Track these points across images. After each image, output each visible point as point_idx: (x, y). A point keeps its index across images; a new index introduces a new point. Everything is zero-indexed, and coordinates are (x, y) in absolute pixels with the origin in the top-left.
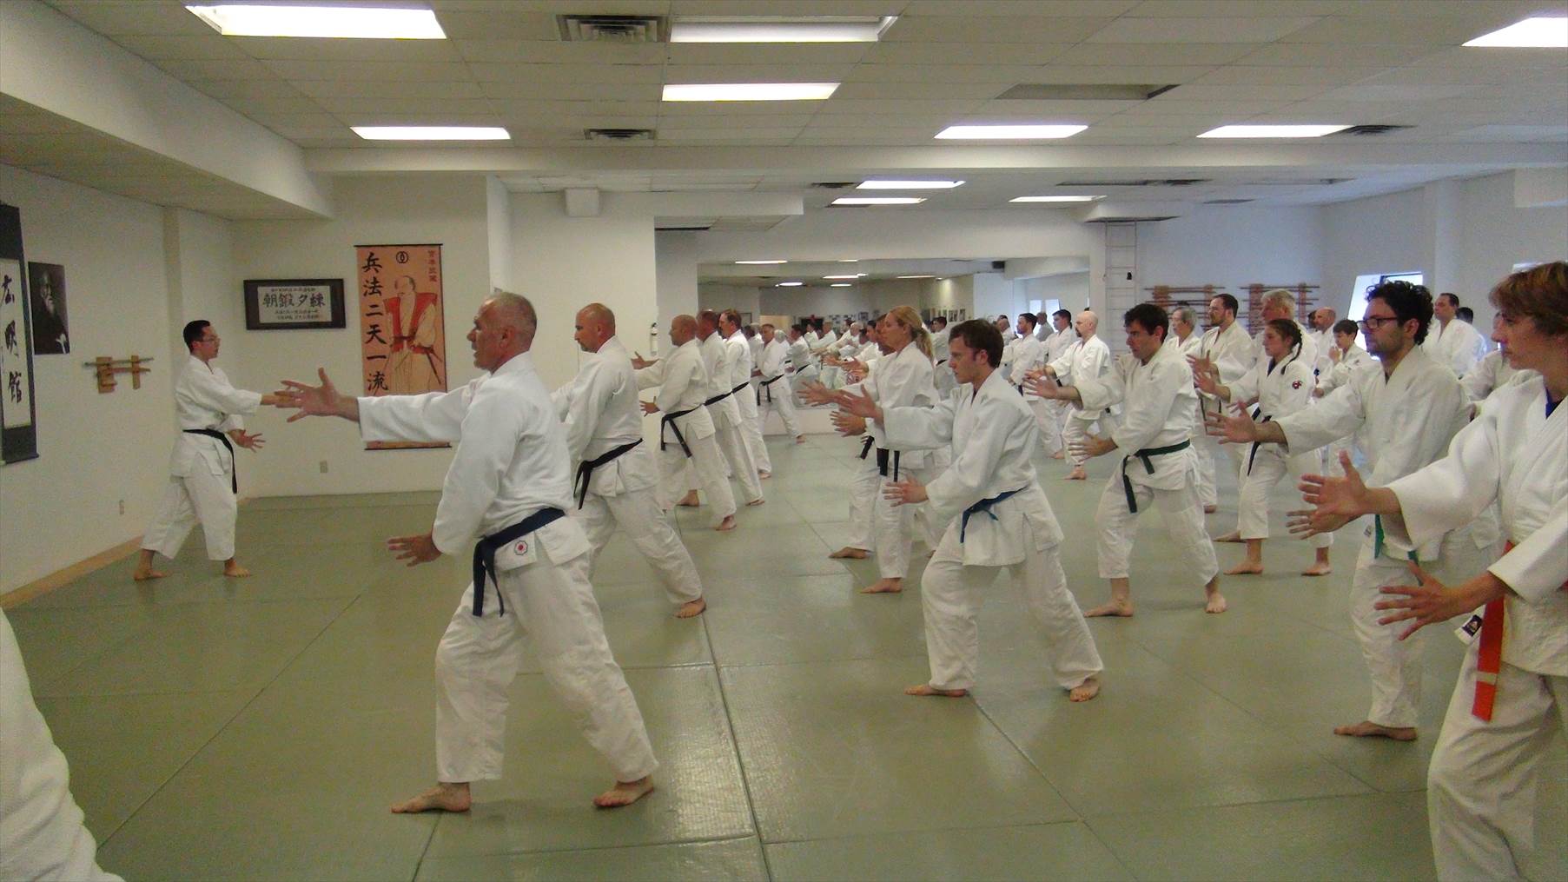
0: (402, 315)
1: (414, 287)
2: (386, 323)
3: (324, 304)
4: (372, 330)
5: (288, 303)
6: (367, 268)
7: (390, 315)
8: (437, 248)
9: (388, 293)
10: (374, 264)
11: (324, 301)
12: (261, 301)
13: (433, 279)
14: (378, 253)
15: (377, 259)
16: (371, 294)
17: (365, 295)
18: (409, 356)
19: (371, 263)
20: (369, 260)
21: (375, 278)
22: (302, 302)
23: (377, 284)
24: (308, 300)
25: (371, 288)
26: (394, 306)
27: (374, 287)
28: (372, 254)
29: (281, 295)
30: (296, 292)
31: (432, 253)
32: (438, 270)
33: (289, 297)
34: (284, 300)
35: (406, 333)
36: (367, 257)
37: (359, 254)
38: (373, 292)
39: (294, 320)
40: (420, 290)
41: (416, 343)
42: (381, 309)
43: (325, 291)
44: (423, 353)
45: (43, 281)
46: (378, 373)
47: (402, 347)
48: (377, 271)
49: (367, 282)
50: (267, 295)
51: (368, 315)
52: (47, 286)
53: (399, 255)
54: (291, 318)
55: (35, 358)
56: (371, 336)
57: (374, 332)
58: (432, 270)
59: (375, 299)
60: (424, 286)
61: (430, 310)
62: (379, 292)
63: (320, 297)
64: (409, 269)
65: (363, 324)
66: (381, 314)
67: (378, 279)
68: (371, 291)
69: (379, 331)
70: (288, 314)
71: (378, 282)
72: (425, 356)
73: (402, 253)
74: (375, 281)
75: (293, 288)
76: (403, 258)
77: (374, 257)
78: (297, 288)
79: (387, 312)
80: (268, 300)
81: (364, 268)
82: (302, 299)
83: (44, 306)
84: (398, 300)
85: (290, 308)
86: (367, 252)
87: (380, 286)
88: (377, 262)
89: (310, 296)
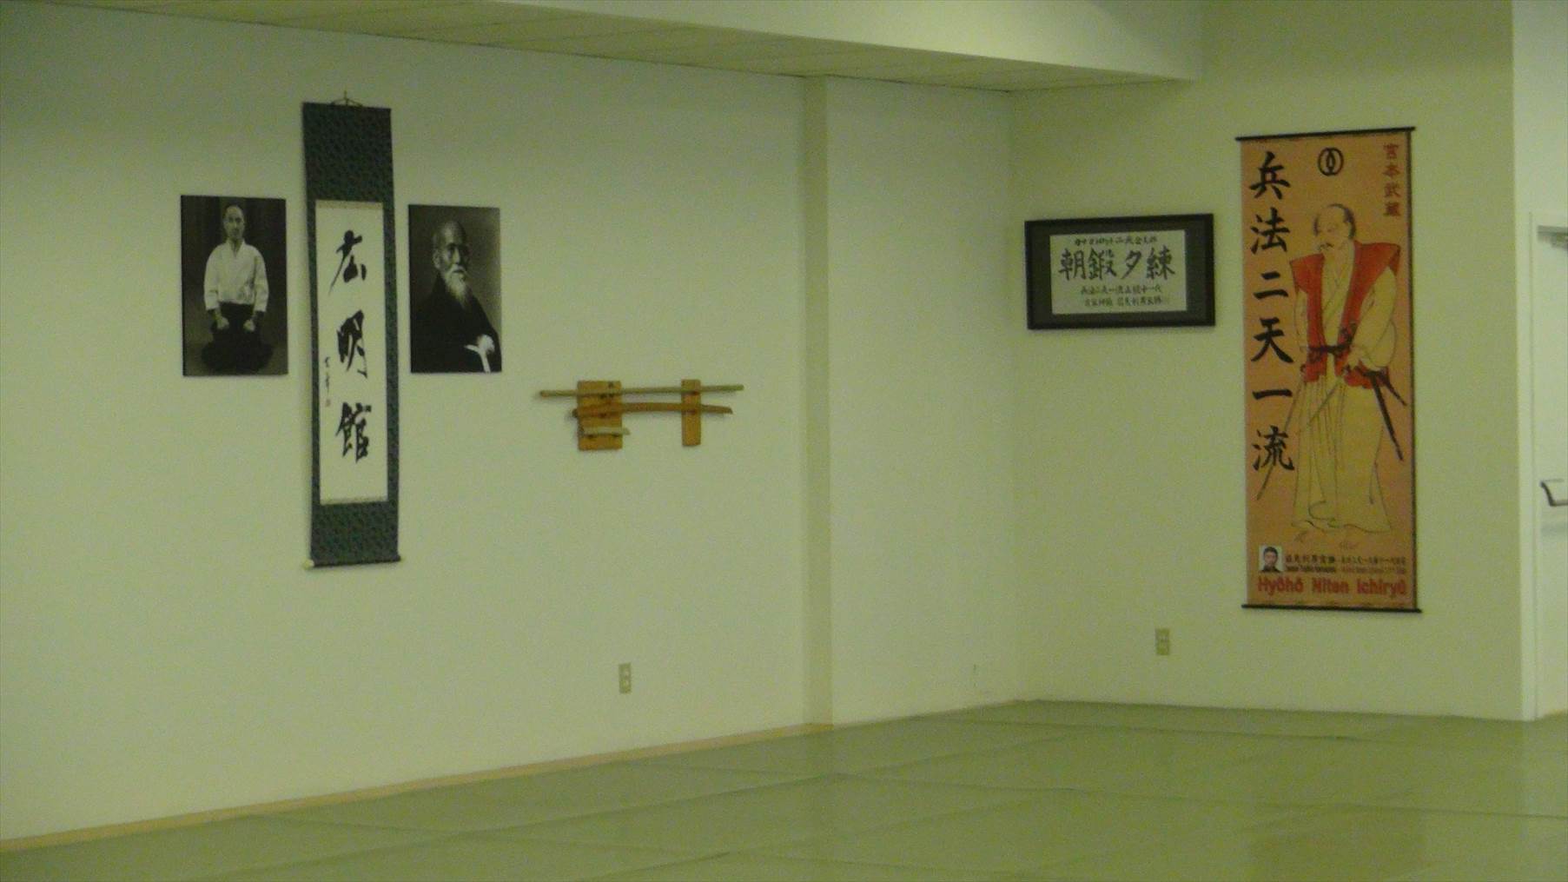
0: (1326, 298)
1: (1353, 231)
2: (1292, 312)
3: (1172, 273)
4: (1265, 330)
5: (1104, 270)
6: (1260, 188)
7: (1303, 295)
8: (1402, 137)
9: (1301, 244)
10: (1274, 180)
11: (1171, 266)
12: (1056, 266)
13: (1392, 210)
14: (1282, 151)
15: (1280, 167)
16: (1264, 247)
17: (1254, 250)
18: (1337, 392)
19: (1269, 177)
20: (1264, 170)
21: (1274, 211)
22: (1131, 267)
23: (1279, 226)
24: (1143, 265)
25: (1265, 234)
26: (1310, 275)
27: (1271, 232)
28: (1271, 156)
29: (1093, 252)
30: (1119, 245)
31: (1391, 150)
32: (1403, 191)
33: (1106, 258)
34: (1100, 266)
35: (1332, 337)
36: (1261, 165)
37: (1245, 157)
38: (1270, 245)
39: (1116, 309)
40: (1364, 237)
41: (1352, 360)
42: (1285, 282)
43: (1175, 241)
44: (1366, 386)
45: (442, 239)
46: (1275, 429)
47: (1324, 370)
48: (1279, 195)
49: (1260, 220)
50: (1067, 254)
51: (1261, 296)
52: (452, 248)
53: (1324, 158)
54: (1109, 302)
55: (408, 380)
56: (1262, 344)
57: (1268, 334)
58: (1391, 190)
59: (1276, 259)
60: (1376, 229)
61: (1385, 285)
62: (1282, 244)
63: (1166, 258)
64: (1342, 188)
65: (1248, 318)
66: (1283, 293)
67: (1280, 214)
68: (1264, 240)
69: (1279, 333)
70: (1105, 296)
71: (1280, 220)
72: (1371, 393)
73: (1330, 150)
74: (1276, 219)
75: (1115, 236)
76: (1331, 163)
77: (1273, 163)
78: (1124, 235)
79: (1297, 287)
80: (1070, 263)
81: (1254, 187)
82: (1131, 262)
83: (441, 283)
84: (1319, 260)
85: (1109, 281)
86: (1259, 153)
87: (1285, 230)
88: (1280, 175)
89: (1146, 255)
